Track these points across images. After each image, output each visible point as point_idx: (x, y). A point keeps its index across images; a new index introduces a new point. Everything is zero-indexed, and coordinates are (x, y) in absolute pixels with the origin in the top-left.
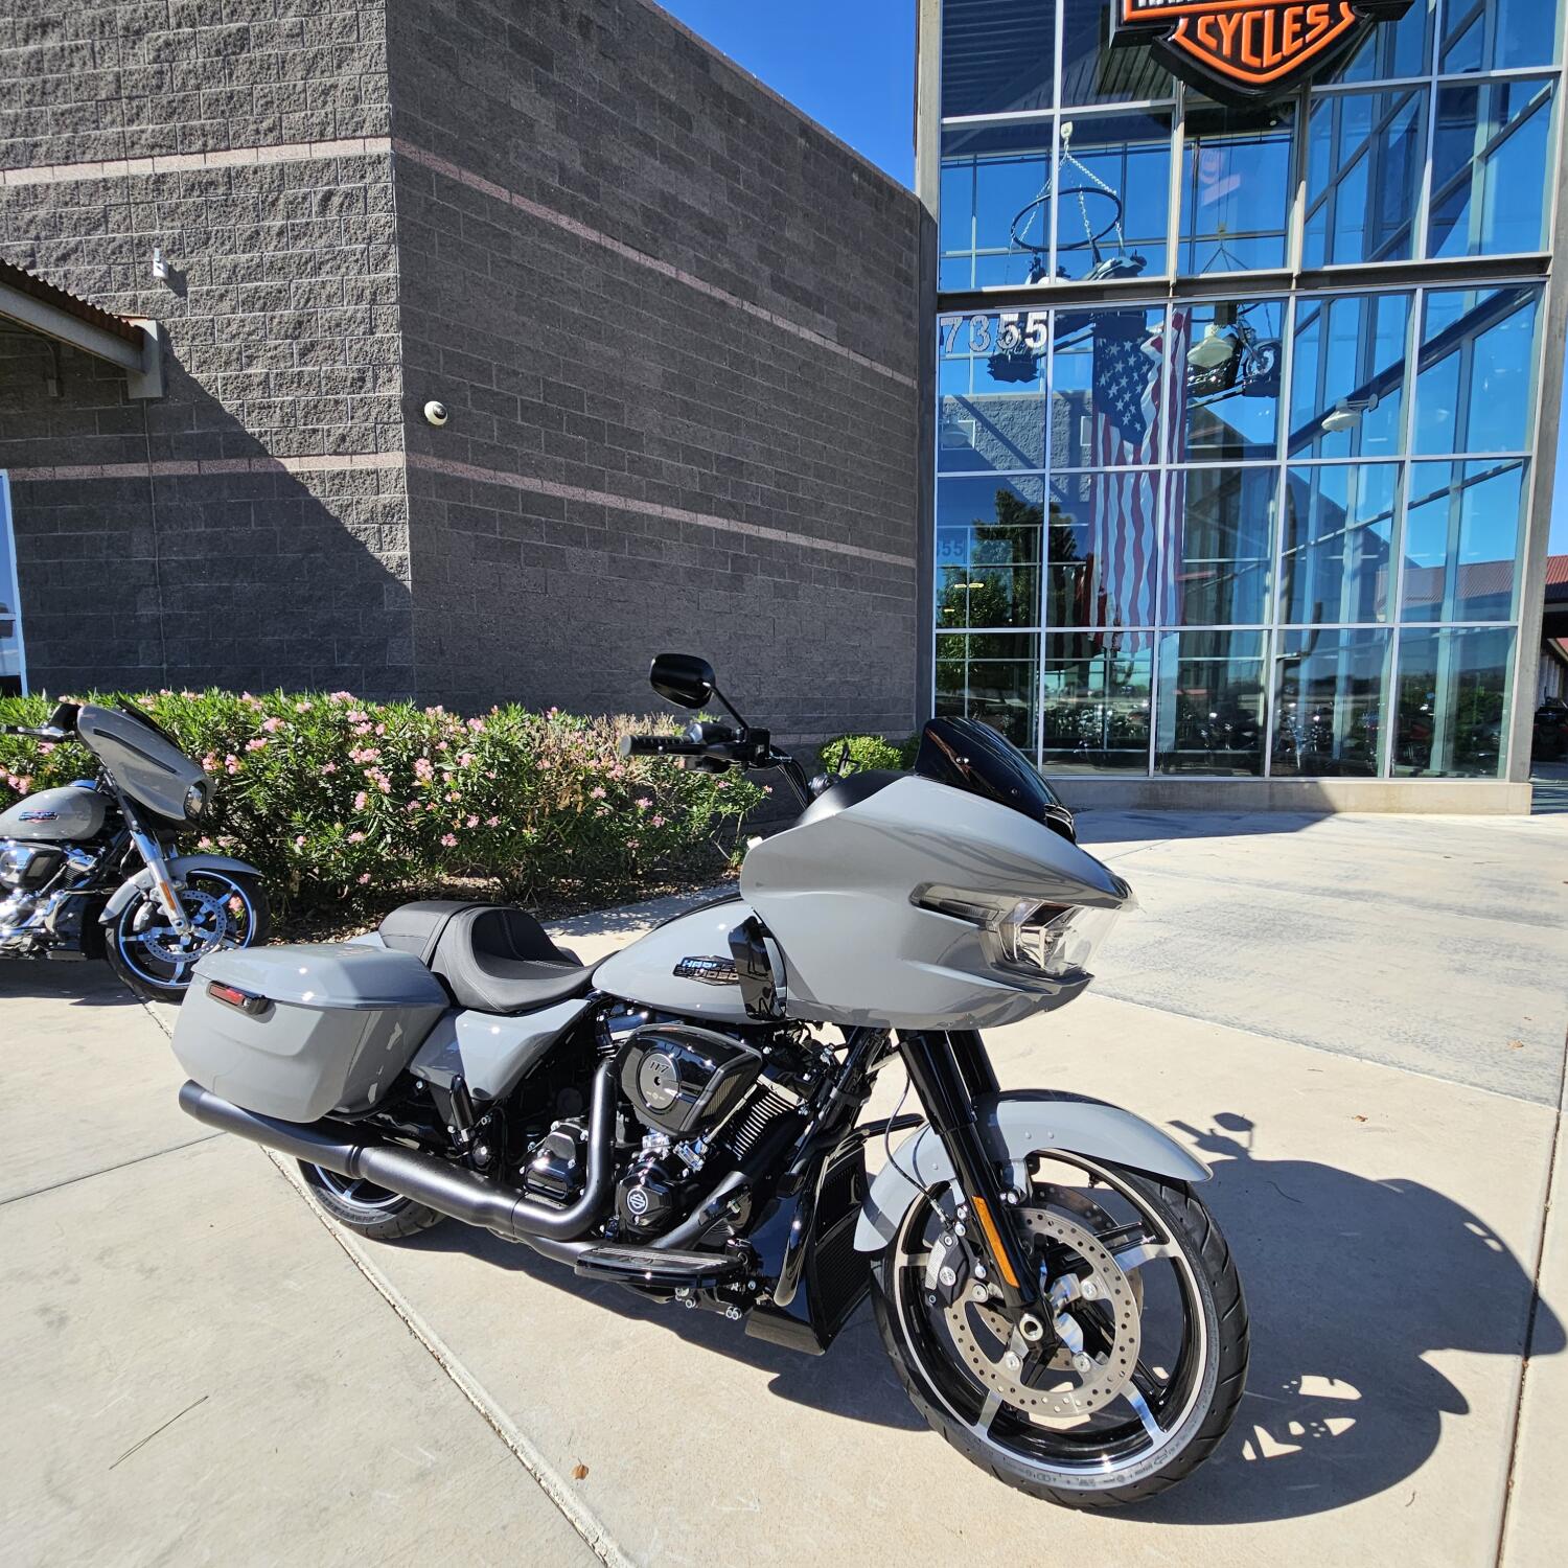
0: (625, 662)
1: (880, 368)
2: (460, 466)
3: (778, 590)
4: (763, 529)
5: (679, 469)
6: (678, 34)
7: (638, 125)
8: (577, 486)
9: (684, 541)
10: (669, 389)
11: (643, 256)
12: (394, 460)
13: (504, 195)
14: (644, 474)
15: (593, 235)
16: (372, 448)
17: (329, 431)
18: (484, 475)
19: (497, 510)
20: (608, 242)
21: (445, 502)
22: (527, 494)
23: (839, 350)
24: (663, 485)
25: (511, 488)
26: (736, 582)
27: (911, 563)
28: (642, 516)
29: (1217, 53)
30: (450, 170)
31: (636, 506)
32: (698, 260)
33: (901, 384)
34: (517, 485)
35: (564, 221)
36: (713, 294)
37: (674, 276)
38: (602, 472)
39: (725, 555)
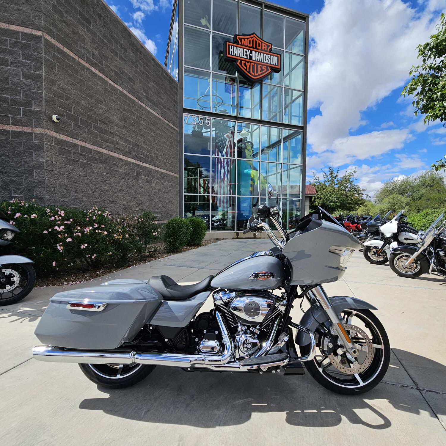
0: (108, 199)
1: (170, 124)
2: (62, 136)
3: (147, 181)
4: (143, 163)
5: (123, 144)
6: (123, 26)
7: (113, 48)
8: (95, 146)
9: (124, 164)
10: (120, 121)
11: (114, 83)
12: (40, 131)
13: (76, 58)
14: (113, 145)
15: (101, 75)
16: (31, 125)
17: (12, 117)
18: (69, 139)
19: (73, 150)
20: (105, 78)
21: (57, 146)
22: (82, 146)
23: (161, 118)
24: (119, 149)
25: (77, 144)
26: (137, 177)
27: (177, 176)
28: (113, 157)
29: (246, 70)
30: (61, 47)
31: (112, 154)
32: (129, 87)
33: (174, 129)
34: (79, 144)
35: (93, 69)
36: (132, 98)
37: (122, 90)
38: (103, 143)
39: (135, 170)
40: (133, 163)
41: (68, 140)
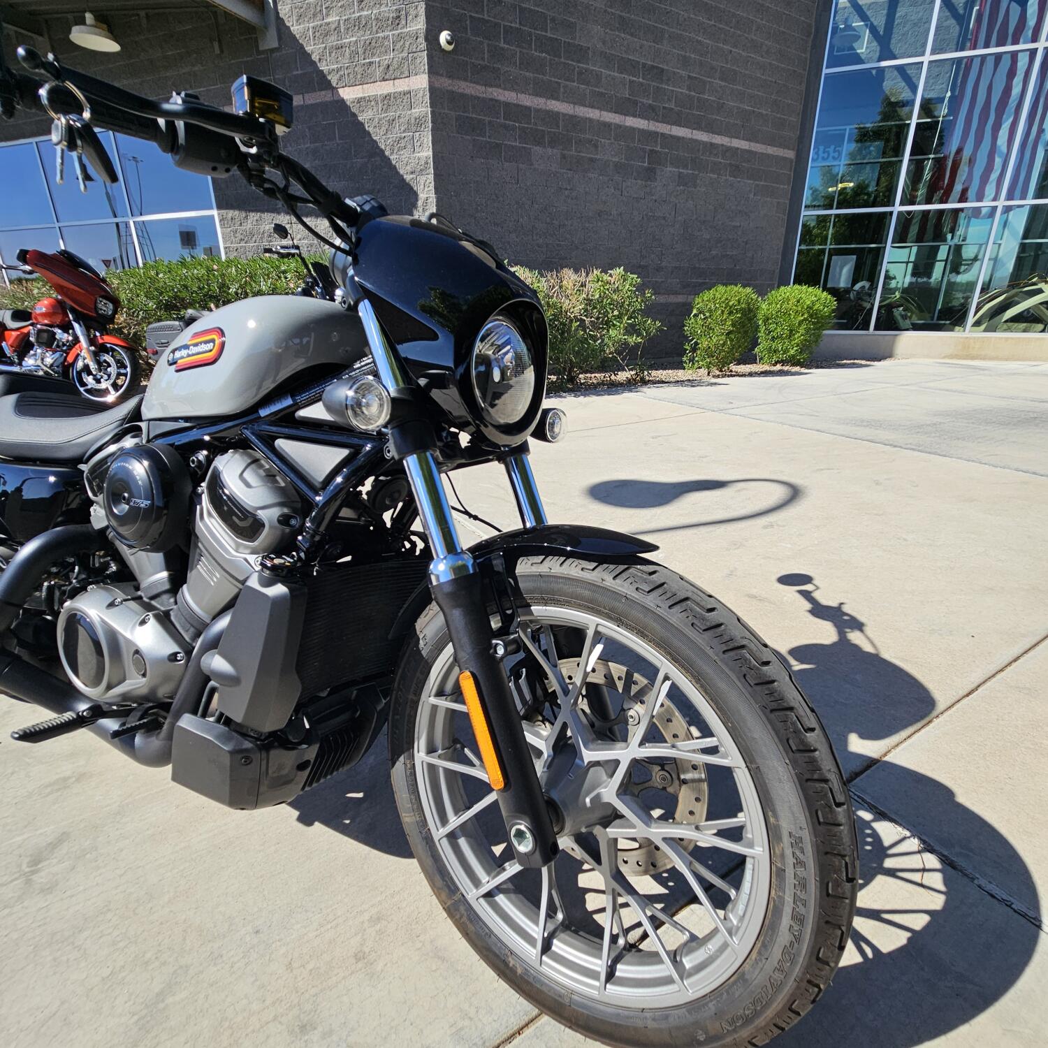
0: (568, 236)
2: (463, 84)
3: (682, 180)
4: (674, 128)
5: (614, 78)
8: (541, 96)
9: (615, 139)
10: (611, 7)
12: (420, 82)
14: (587, 85)
16: (406, 73)
17: (379, 62)
18: (479, 90)
19: (487, 119)
21: (453, 113)
22: (507, 105)
24: (602, 93)
25: (496, 101)
26: (650, 174)
27: (791, 154)
28: (586, 120)
31: (582, 111)
34: (501, 98)
38: (559, 84)
39: (644, 150)
40: (642, 132)
41: (478, 94)
